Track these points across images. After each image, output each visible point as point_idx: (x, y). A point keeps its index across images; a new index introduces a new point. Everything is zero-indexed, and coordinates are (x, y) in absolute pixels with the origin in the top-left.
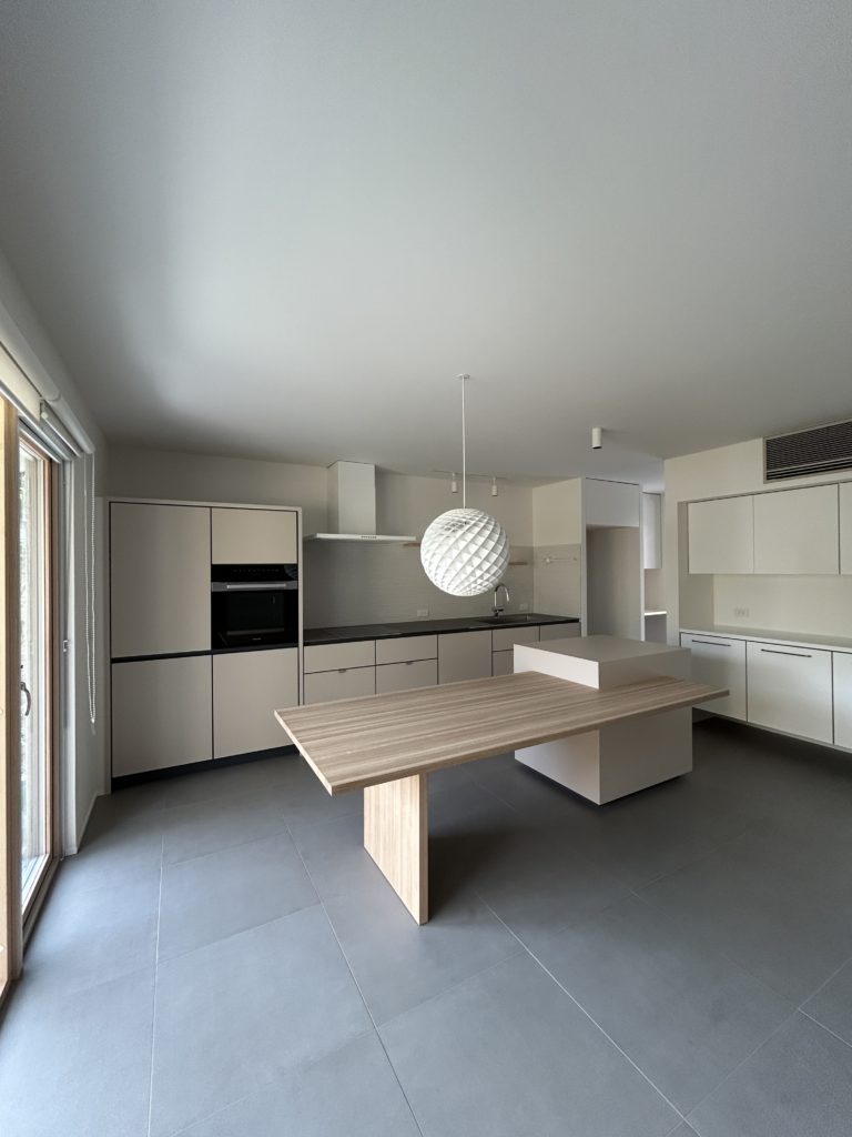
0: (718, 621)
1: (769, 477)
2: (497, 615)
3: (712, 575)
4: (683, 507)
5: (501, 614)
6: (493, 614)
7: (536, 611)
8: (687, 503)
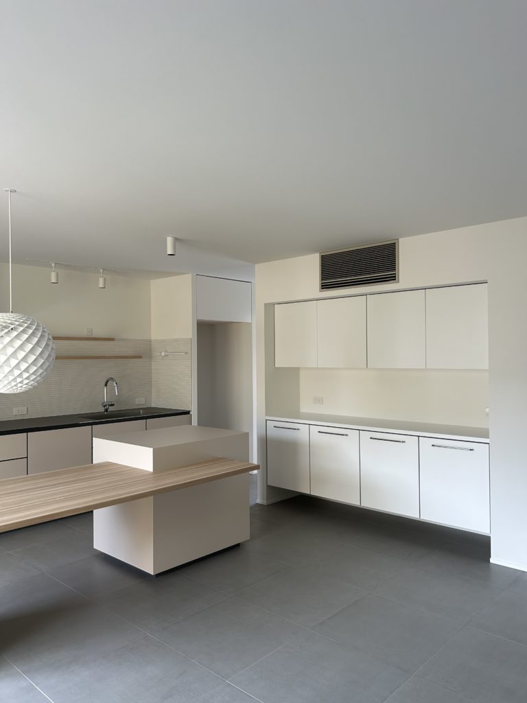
0: (304, 409)
1: (324, 287)
2: (106, 410)
3: (298, 369)
4: (270, 308)
5: (111, 409)
6: (102, 410)
7: (153, 405)
8: (274, 304)
